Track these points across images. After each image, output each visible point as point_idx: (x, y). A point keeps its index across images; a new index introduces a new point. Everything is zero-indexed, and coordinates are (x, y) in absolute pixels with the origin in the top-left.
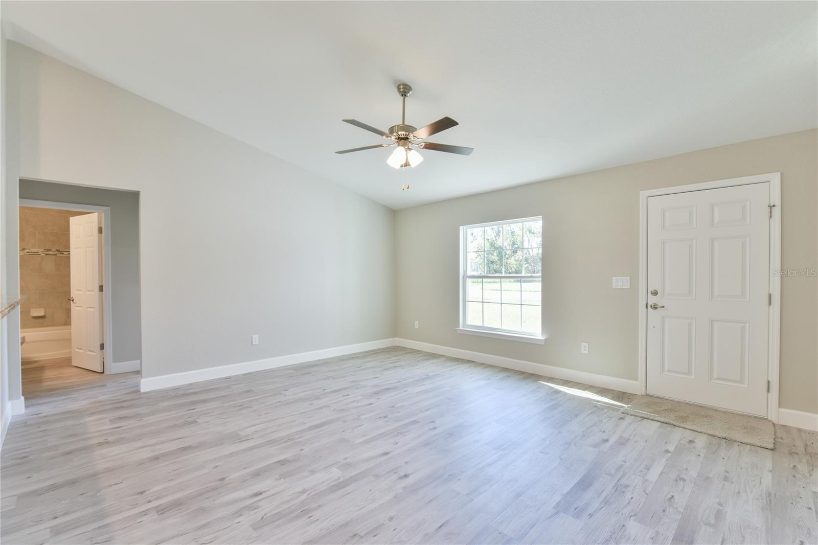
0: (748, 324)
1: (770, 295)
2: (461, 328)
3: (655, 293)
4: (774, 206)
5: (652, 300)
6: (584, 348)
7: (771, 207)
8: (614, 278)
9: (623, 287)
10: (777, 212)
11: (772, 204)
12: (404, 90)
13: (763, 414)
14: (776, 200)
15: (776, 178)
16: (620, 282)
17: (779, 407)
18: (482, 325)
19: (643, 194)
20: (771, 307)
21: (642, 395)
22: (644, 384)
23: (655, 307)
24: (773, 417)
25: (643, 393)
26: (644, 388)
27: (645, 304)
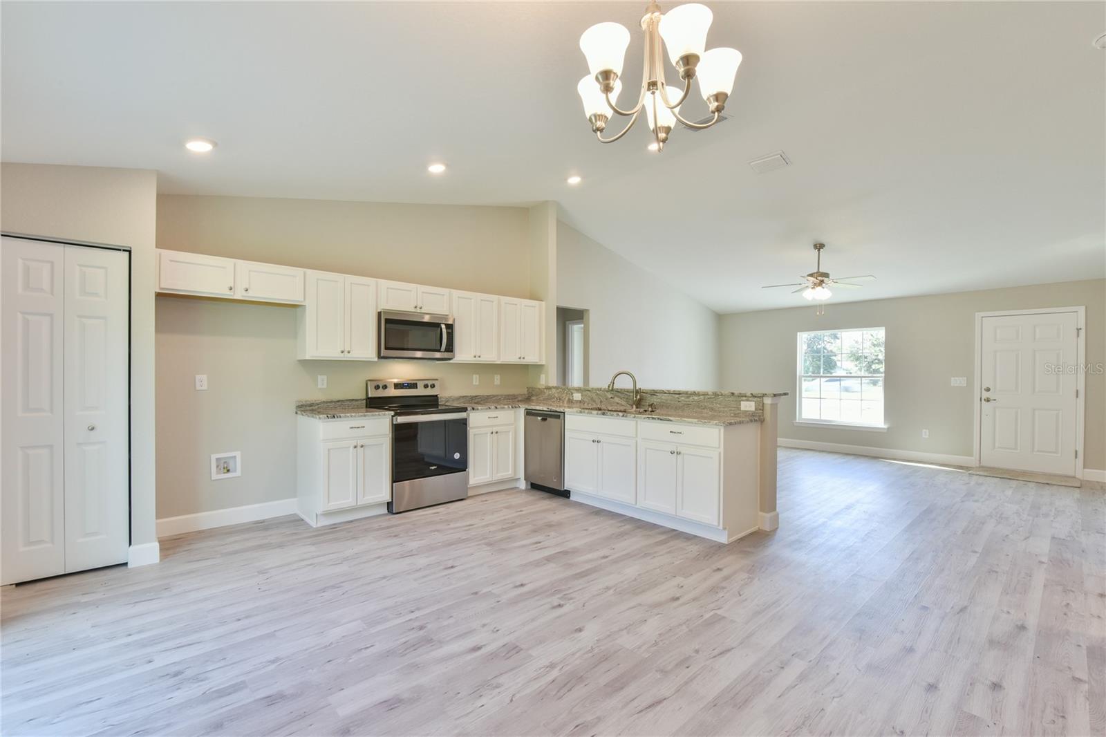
0: (1061, 412)
1: (1077, 391)
2: (797, 421)
3: (988, 390)
4: (1080, 329)
5: (985, 395)
6: (925, 434)
7: (1078, 330)
8: (953, 378)
9: (961, 385)
10: (1083, 333)
11: (1079, 327)
12: (819, 246)
13: (1071, 473)
14: (1082, 324)
15: (1082, 310)
16: (958, 381)
17: (1084, 468)
18: (819, 418)
19: (978, 315)
20: (1078, 399)
21: (977, 467)
22: (978, 458)
23: (988, 400)
24: (1079, 476)
25: (978, 466)
26: (978, 462)
27: (979, 398)
